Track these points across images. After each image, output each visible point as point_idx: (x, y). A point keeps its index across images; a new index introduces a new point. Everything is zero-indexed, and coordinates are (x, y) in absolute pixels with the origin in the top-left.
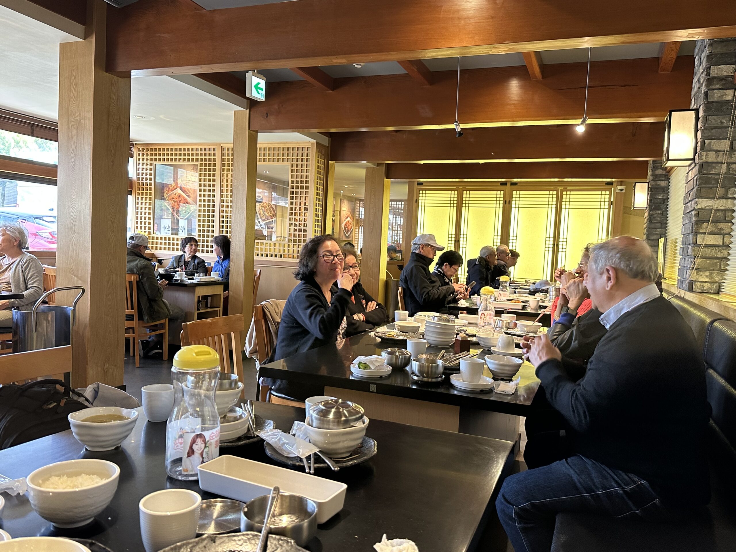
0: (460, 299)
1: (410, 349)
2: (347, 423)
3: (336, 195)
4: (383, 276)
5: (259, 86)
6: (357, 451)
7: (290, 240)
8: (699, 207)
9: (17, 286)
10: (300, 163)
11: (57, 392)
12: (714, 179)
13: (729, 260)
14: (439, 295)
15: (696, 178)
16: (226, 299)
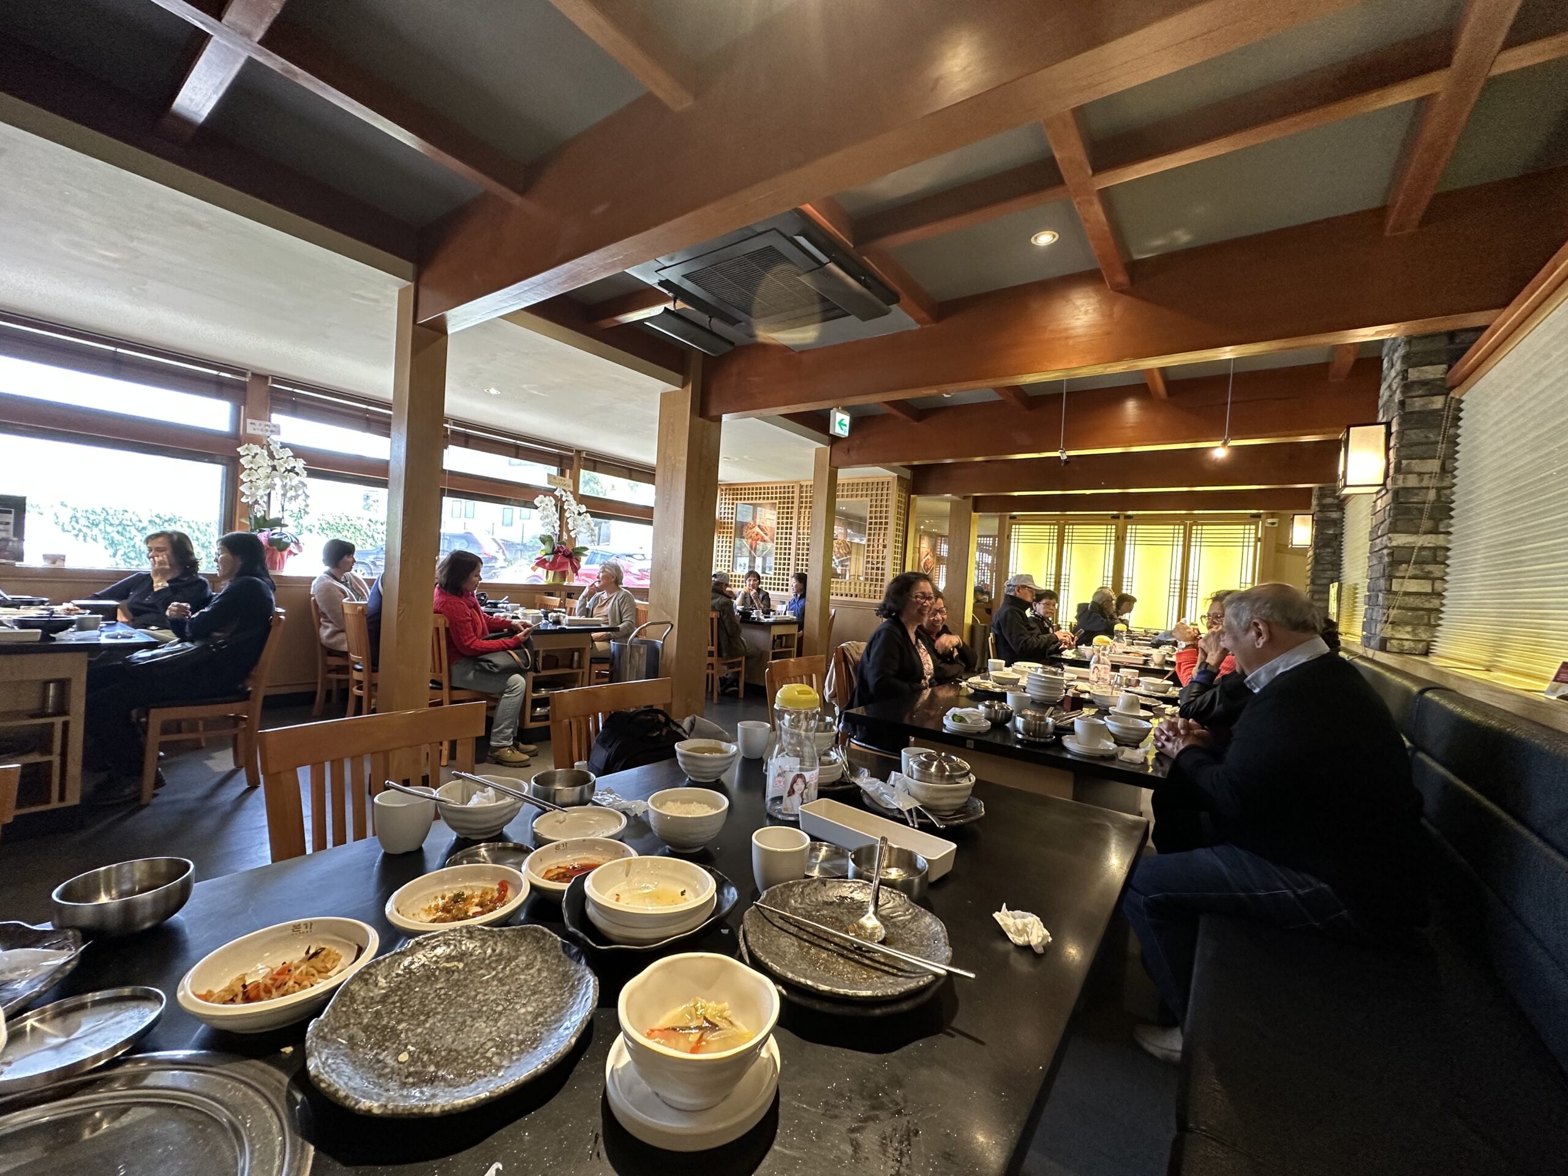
0: (1064, 649)
1: (1010, 703)
2: (951, 779)
3: (917, 530)
4: (968, 619)
5: (843, 422)
6: (963, 810)
7: (867, 579)
8: (1394, 543)
9: (614, 619)
10: (879, 498)
11: (659, 722)
12: (1418, 509)
13: (1442, 612)
14: (1039, 645)
15: (1388, 508)
16: (801, 639)
